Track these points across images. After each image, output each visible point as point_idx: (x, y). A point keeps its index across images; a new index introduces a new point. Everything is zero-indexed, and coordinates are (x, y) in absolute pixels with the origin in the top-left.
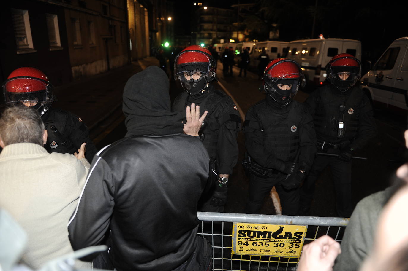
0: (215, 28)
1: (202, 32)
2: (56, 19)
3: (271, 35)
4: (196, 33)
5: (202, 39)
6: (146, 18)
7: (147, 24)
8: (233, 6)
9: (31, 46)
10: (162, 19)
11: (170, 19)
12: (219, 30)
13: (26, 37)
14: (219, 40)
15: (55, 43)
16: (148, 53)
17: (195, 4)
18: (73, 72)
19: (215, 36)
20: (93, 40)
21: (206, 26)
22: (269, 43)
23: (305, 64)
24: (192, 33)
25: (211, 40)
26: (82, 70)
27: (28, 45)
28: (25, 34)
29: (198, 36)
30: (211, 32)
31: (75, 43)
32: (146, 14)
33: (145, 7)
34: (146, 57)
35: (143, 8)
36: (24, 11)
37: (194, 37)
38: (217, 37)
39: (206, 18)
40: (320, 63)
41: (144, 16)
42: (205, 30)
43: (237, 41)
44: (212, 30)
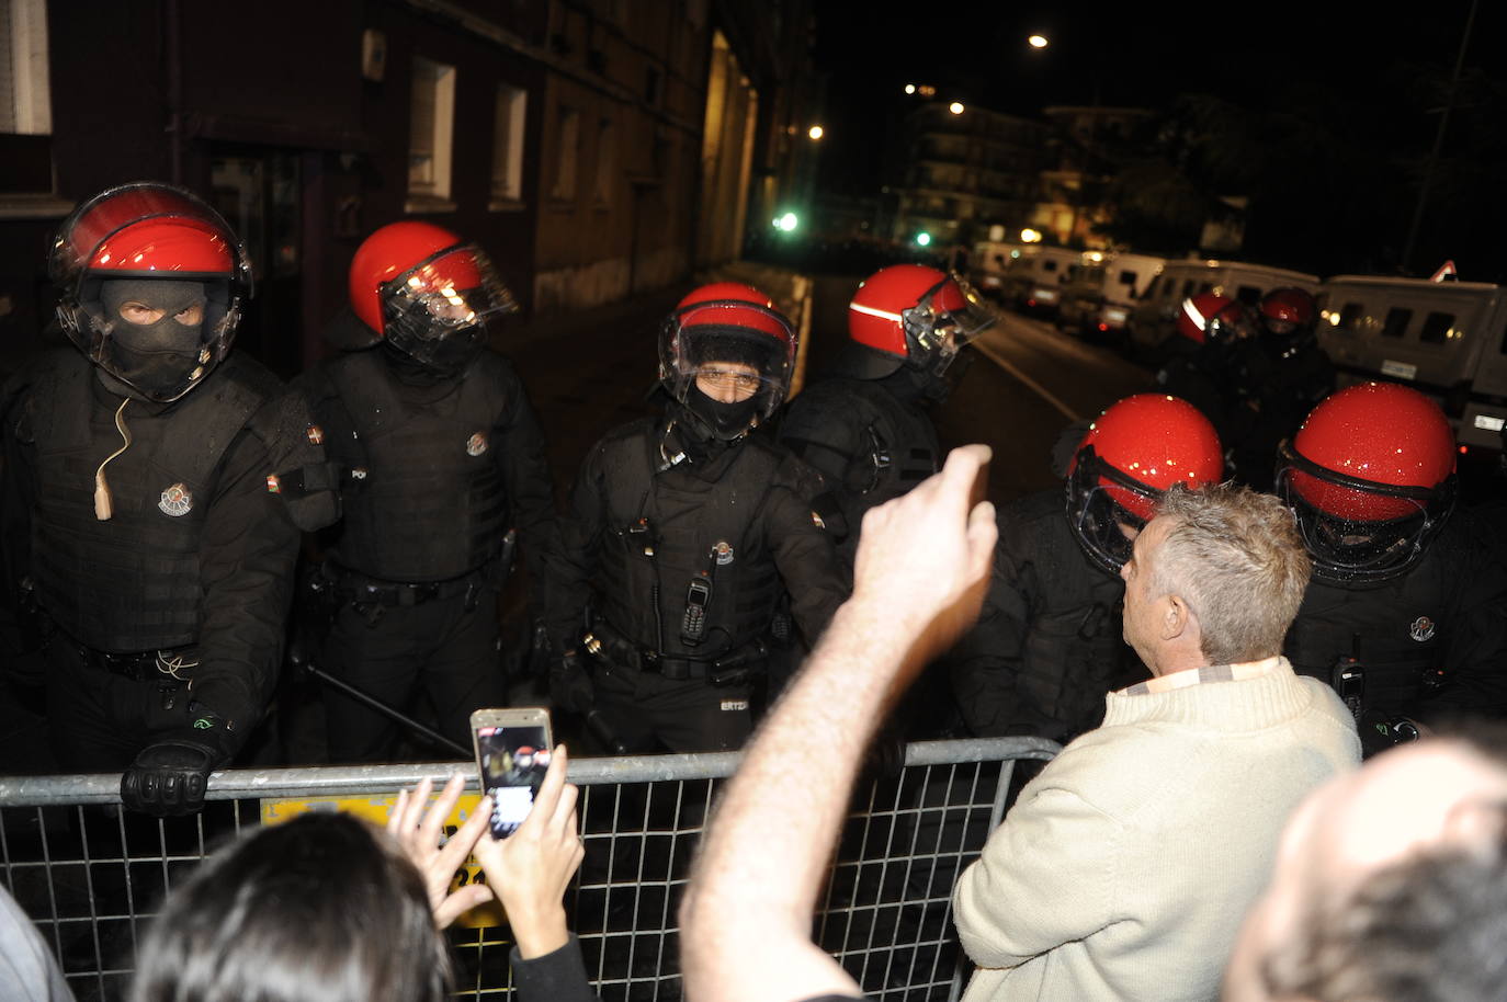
0: (972, 181)
1: (923, 191)
2: (518, 107)
3: (1211, 234)
4: (901, 192)
5: (921, 216)
6: (751, 123)
7: (748, 144)
8: (1051, 111)
9: (443, 187)
10: (792, 130)
11: (816, 133)
12: (984, 191)
13: (430, 156)
14: (983, 229)
15: (503, 185)
16: (737, 247)
17: (910, 89)
18: (538, 291)
19: (967, 211)
20: (605, 186)
21: (939, 171)
22: (1235, 270)
23: (1401, 370)
24: (885, 190)
25: (953, 224)
26: (560, 287)
27: (432, 184)
28: (431, 147)
29: (906, 204)
30: (956, 196)
31: (556, 192)
32: (753, 108)
33: (753, 85)
34: (729, 261)
35: (746, 89)
36: (441, 70)
37: (892, 206)
38: (977, 215)
39: (945, 142)
40: (1466, 375)
41: (745, 114)
42: (934, 186)
43: (1049, 238)
44: (960, 189)
